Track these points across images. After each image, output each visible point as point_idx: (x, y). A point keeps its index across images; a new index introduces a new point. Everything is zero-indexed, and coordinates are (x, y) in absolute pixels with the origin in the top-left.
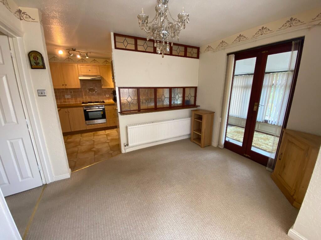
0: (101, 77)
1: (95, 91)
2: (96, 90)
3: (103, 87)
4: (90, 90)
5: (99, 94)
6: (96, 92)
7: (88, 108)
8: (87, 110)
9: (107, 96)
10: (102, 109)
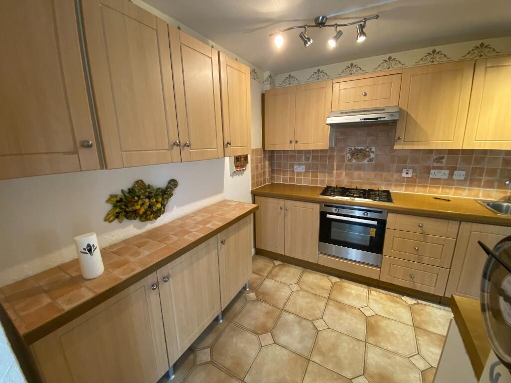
0: (401, 112)
1: (369, 156)
2: (372, 155)
3: (396, 147)
4: (355, 154)
5: (378, 167)
6: (371, 160)
7: (333, 210)
8: (328, 216)
9: (404, 175)
10: (375, 223)
